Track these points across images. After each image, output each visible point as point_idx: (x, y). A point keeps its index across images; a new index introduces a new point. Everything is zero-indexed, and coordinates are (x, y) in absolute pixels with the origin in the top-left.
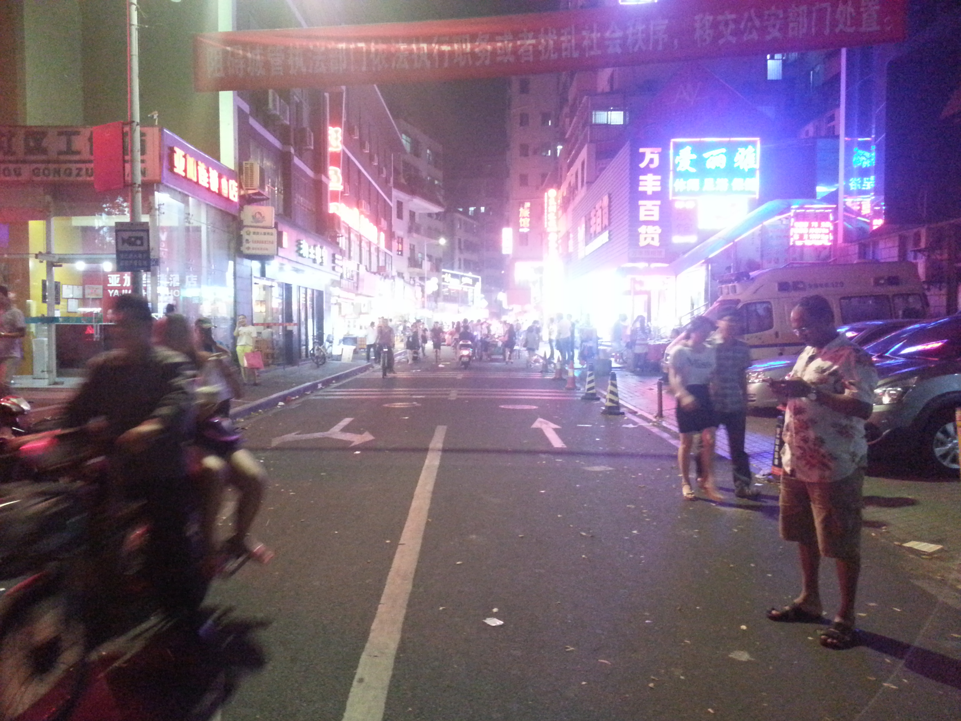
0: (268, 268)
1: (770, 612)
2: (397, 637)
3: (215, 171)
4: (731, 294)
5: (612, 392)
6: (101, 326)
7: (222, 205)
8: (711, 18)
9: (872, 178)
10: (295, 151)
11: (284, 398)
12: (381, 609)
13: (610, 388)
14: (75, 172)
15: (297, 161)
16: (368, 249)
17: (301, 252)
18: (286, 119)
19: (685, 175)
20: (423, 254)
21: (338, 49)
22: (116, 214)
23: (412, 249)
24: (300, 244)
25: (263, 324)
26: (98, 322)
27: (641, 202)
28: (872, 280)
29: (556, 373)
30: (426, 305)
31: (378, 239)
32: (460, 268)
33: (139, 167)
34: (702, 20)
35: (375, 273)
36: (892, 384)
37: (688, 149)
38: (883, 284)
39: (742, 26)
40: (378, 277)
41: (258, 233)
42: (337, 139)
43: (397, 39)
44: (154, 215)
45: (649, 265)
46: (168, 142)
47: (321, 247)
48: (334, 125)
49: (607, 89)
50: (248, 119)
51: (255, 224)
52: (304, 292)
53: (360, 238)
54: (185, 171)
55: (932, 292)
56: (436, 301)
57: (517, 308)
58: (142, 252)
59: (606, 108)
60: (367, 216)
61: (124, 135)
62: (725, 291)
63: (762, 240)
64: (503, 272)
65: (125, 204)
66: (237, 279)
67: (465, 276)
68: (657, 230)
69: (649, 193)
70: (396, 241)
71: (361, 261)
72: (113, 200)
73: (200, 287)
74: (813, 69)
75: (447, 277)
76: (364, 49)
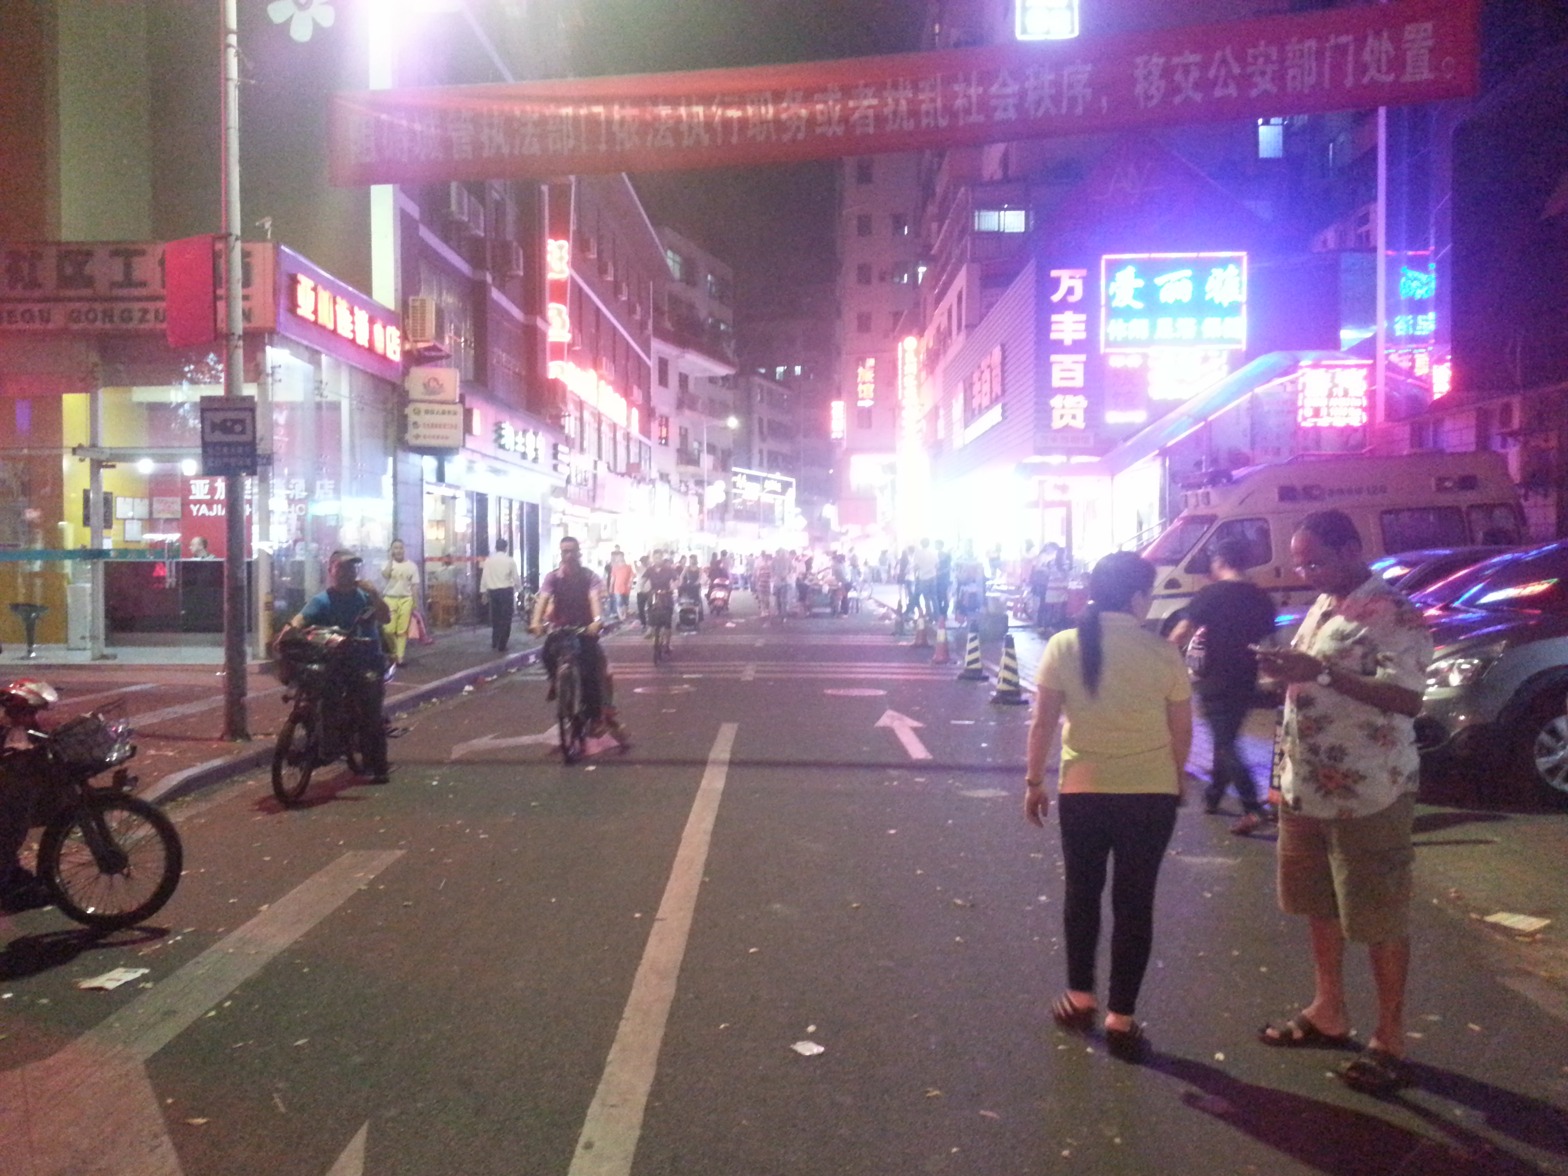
0: (448, 468)
1: (1263, 1031)
2: (649, 1073)
3: (364, 312)
4: (1202, 506)
5: (1007, 668)
6: (177, 563)
7: (374, 368)
8: (1162, 60)
9: (1432, 315)
10: (494, 279)
11: (472, 680)
12: (624, 1027)
13: (1004, 660)
14: (137, 315)
15: (495, 294)
16: (612, 435)
17: (503, 441)
18: (478, 228)
19: (1127, 313)
20: (700, 444)
21: (561, 117)
22: (205, 383)
23: (684, 436)
24: (501, 429)
25: (440, 559)
26: (173, 557)
27: (1054, 358)
28: (1433, 482)
29: (917, 638)
30: (706, 524)
31: (628, 418)
32: (761, 464)
33: (239, 306)
34: (1146, 63)
35: (623, 475)
36: (1465, 653)
37: (1131, 270)
38: (1451, 488)
39: (1212, 73)
40: (627, 481)
41: (432, 412)
42: (561, 259)
43: (655, 100)
44: (265, 384)
45: (1068, 459)
46: (286, 267)
47: (535, 434)
48: (555, 236)
49: (999, 175)
50: (417, 228)
51: (427, 397)
52: (507, 505)
53: (599, 418)
54: (315, 312)
55: (1531, 501)
56: (722, 519)
57: (854, 530)
58: (244, 444)
59: (997, 206)
60: (610, 383)
61: (216, 256)
62: (1192, 501)
63: (1252, 417)
64: (831, 471)
65: (220, 367)
66: (400, 487)
67: (769, 479)
68: (1081, 402)
69: (1068, 342)
70: (657, 422)
71: (600, 457)
72: (200, 362)
73: (338, 498)
74: (1333, 140)
75: (741, 481)
76: (603, 117)
